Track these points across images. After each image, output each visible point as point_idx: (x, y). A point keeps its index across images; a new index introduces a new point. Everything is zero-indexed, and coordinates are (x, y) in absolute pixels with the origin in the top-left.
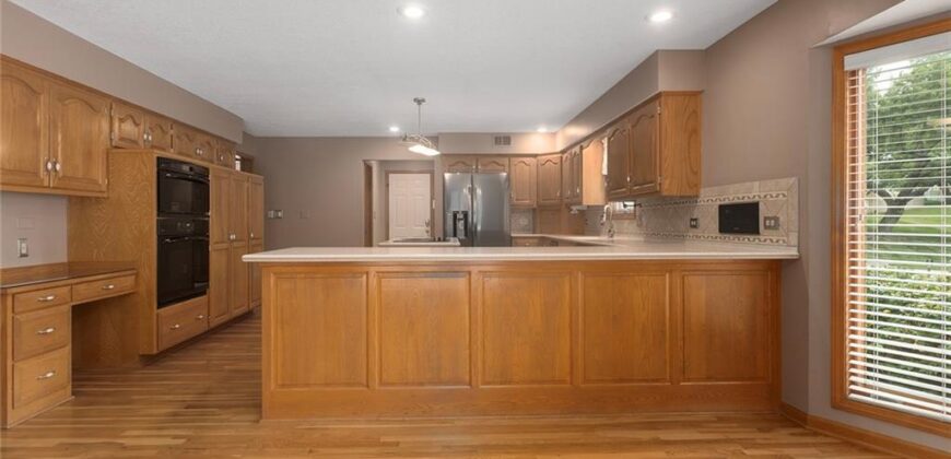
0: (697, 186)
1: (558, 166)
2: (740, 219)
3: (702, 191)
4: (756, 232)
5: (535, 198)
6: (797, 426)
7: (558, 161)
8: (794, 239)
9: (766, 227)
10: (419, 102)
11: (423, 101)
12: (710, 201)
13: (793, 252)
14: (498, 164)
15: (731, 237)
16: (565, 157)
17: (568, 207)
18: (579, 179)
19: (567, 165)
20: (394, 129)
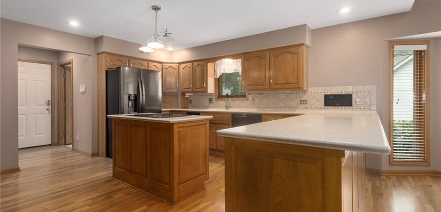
1: (177, 70)
3: (309, 88)
4: (350, 105)
7: (177, 68)
8: (374, 108)
9: (357, 104)
10: (156, 8)
11: (160, 9)
12: (316, 93)
15: (333, 108)
16: (182, 66)
17: (183, 94)
18: (204, 79)
19: (185, 71)
20: (74, 24)
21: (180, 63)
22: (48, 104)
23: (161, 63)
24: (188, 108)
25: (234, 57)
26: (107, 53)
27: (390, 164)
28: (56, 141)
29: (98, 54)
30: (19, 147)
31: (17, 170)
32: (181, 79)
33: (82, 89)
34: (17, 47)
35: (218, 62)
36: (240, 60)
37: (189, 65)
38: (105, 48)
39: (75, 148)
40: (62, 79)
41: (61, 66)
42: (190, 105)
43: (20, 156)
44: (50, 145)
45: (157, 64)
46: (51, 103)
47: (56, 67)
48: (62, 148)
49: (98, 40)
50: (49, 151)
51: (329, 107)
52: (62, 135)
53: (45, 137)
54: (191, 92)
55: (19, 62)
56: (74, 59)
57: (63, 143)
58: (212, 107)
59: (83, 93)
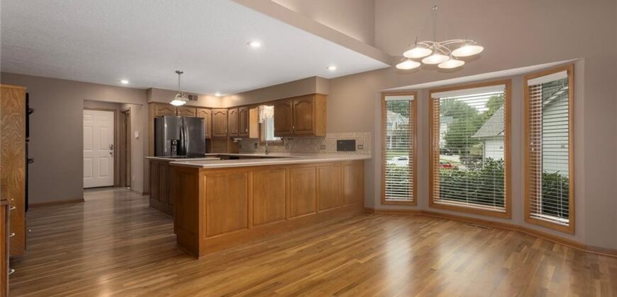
0: (325, 133)
1: (226, 115)
2: (346, 146)
3: (327, 134)
4: (354, 150)
5: (210, 133)
6: (371, 213)
7: (226, 113)
8: (370, 152)
9: (359, 149)
10: (178, 72)
11: (182, 73)
12: (332, 138)
13: (370, 156)
14: (190, 112)
15: (343, 152)
16: (231, 111)
17: (232, 139)
18: (247, 125)
19: (233, 116)
20: (125, 82)
21: (229, 109)
22: (112, 149)
23: (211, 108)
24: (238, 153)
25: (268, 103)
26: (156, 103)
27: (382, 204)
28: (118, 183)
29: (149, 103)
30: (84, 187)
31: (82, 200)
32: (229, 124)
33: (137, 135)
34: (82, 101)
35: (261, 107)
36: (273, 107)
37: (235, 110)
38: (154, 98)
39: (132, 188)
40: (124, 125)
41: (123, 112)
42: (240, 149)
43: (84, 193)
44: (112, 186)
45: (206, 110)
46: (114, 147)
47: (118, 113)
48: (123, 189)
49: (148, 91)
50: (112, 191)
51: (340, 152)
52: (123, 177)
53: (108, 179)
54: (238, 137)
55: (84, 111)
56: (131, 107)
57: (124, 185)
58: (259, 152)
59: (137, 138)
